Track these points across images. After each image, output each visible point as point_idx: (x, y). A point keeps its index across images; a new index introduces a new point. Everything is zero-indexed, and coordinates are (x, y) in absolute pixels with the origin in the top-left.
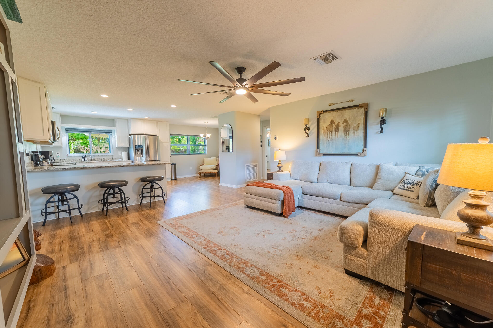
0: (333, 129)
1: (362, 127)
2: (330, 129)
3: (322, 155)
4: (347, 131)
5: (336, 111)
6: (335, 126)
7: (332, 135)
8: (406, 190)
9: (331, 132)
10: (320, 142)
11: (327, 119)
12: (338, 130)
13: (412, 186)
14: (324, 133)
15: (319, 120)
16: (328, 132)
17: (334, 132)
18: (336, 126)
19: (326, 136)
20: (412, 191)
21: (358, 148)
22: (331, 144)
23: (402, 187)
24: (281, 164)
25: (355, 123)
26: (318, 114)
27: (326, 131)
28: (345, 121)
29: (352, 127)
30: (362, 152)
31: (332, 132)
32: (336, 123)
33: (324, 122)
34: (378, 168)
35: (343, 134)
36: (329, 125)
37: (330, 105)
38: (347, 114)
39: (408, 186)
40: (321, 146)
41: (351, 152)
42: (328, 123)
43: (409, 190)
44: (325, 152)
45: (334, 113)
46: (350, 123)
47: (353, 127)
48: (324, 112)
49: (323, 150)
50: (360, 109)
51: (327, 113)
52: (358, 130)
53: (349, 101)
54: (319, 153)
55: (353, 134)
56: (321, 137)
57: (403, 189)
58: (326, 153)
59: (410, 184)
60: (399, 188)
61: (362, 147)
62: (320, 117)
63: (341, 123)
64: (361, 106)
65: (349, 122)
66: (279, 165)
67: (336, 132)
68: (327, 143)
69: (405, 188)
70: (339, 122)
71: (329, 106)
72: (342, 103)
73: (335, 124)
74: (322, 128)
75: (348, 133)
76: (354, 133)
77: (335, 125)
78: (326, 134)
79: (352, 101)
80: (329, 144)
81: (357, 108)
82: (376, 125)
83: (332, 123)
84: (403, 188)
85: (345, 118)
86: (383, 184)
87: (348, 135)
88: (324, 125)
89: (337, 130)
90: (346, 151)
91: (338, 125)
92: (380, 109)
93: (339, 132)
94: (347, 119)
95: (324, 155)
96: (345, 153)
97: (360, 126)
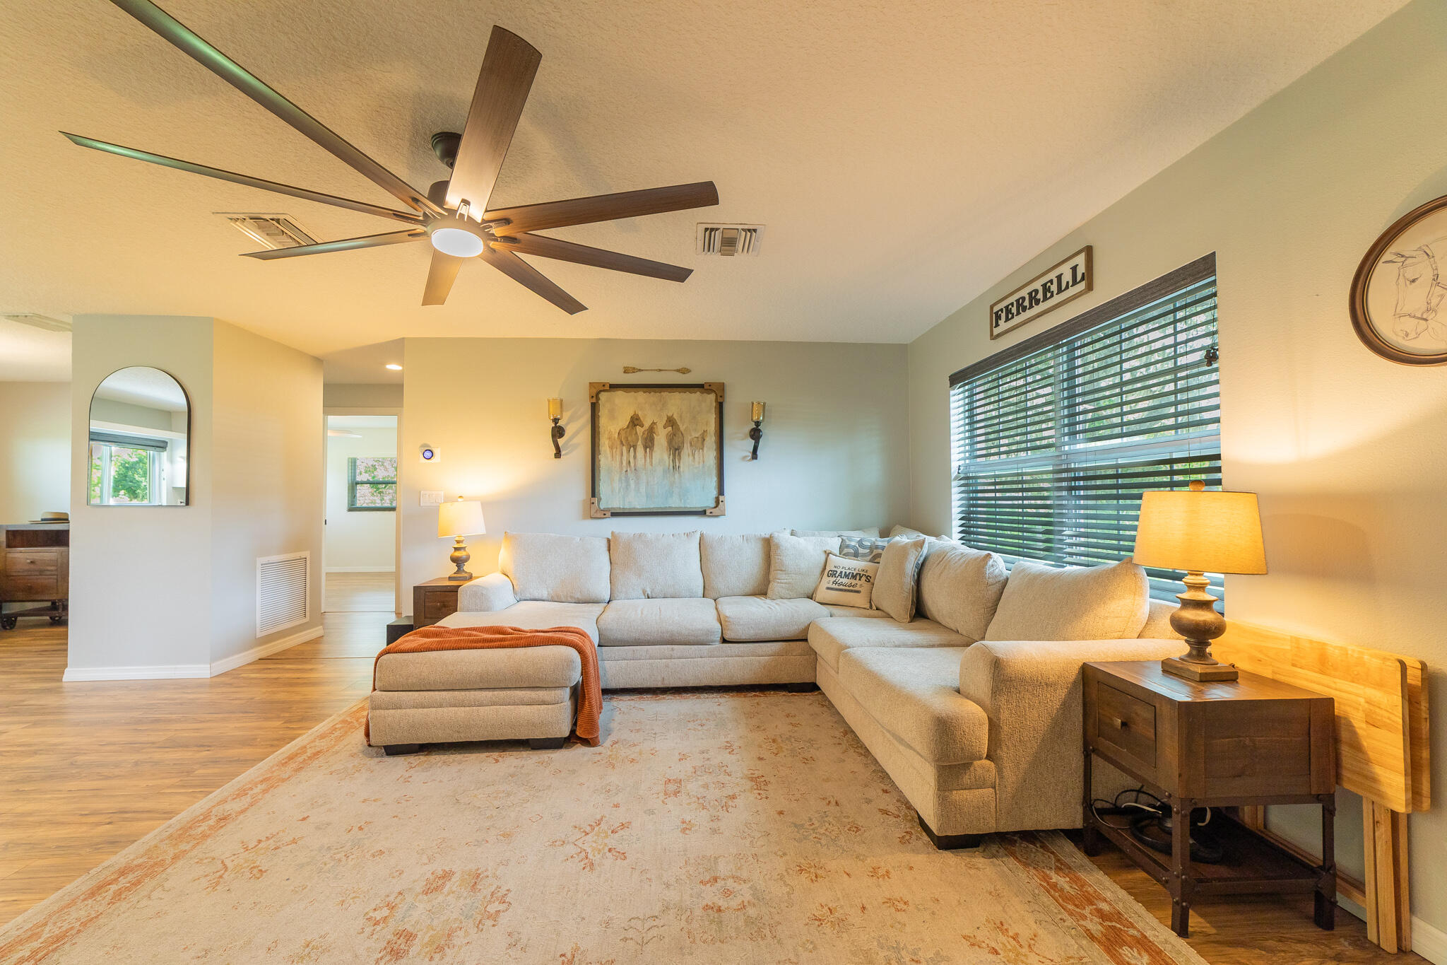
0: (638, 440)
1: (711, 440)
2: (629, 439)
3: (608, 514)
4: (675, 449)
5: (645, 389)
6: (643, 434)
7: (635, 457)
8: (845, 590)
9: (632, 449)
10: (599, 476)
11: (619, 410)
12: (653, 445)
13: (854, 582)
14: (611, 448)
15: (594, 408)
16: (624, 448)
17: (640, 449)
18: (646, 433)
19: (618, 458)
20: (858, 592)
21: (703, 496)
22: (632, 483)
23: (834, 586)
24: (464, 548)
25: (695, 430)
26: (595, 391)
27: (619, 442)
28: (671, 422)
29: (688, 439)
30: (713, 504)
31: (635, 447)
32: (647, 424)
33: (612, 417)
34: (769, 547)
35: (666, 457)
36: (628, 427)
37: (626, 371)
38: (676, 404)
39: (845, 580)
40: (603, 488)
41: (688, 506)
42: (624, 421)
43: (852, 591)
44: (617, 504)
45: (641, 396)
46: (682, 428)
47: (690, 438)
48: (614, 387)
49: (611, 496)
50: (705, 394)
51: (620, 394)
52: (702, 449)
53: (678, 371)
54: (594, 505)
55: (691, 458)
56: (604, 460)
57: (837, 590)
58: (620, 508)
59: (846, 576)
60: (828, 588)
61: (714, 493)
62: (600, 402)
63: (660, 426)
64: (709, 388)
65: (681, 426)
66: (458, 554)
67: (648, 449)
68: (620, 480)
69: (841, 587)
70: (654, 423)
71: (625, 372)
72: (660, 370)
73: (642, 426)
74: (606, 436)
75: (679, 454)
76: (693, 455)
77: (643, 429)
78: (618, 452)
79: (684, 371)
80: (627, 481)
81: (698, 393)
82: (743, 439)
83: (635, 421)
84: (837, 587)
85: (670, 414)
86: (789, 583)
87: (680, 460)
88: (611, 426)
89: (649, 443)
90: (675, 503)
91: (651, 430)
92: (753, 403)
93: (656, 448)
94: (675, 417)
95: (615, 514)
96: (671, 508)
97: (707, 439)
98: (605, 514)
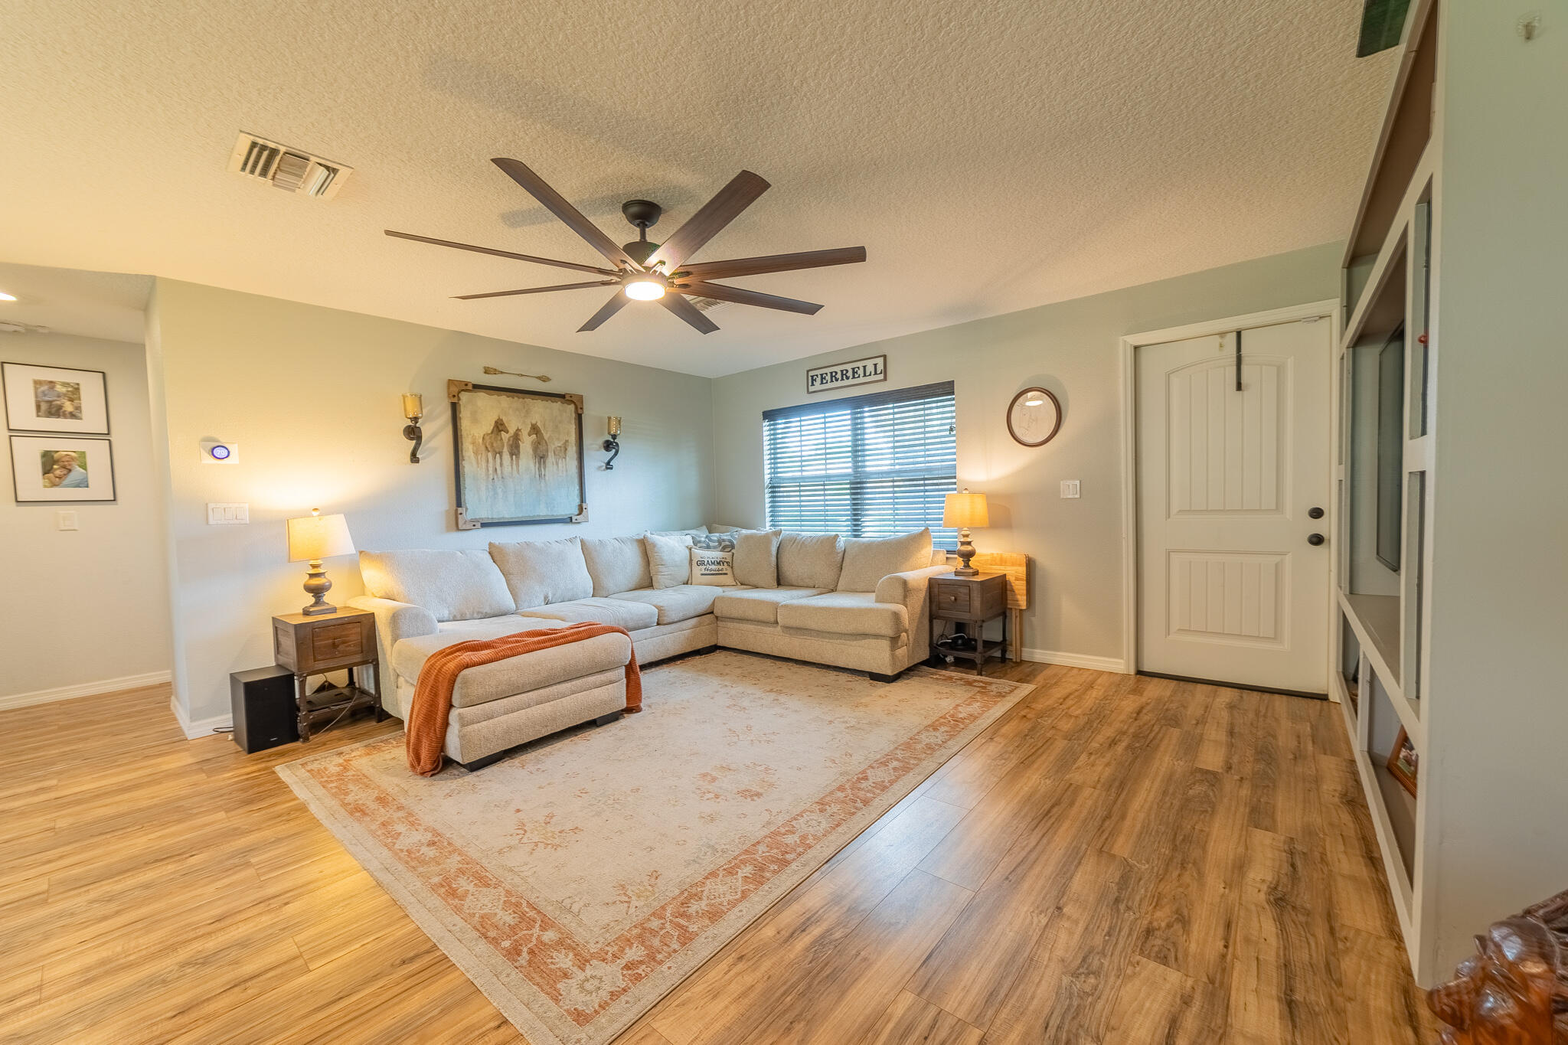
0: (503, 446)
1: (572, 450)
2: (495, 445)
3: (478, 525)
4: (541, 457)
5: (508, 394)
6: (509, 440)
7: (501, 465)
8: (717, 574)
9: (498, 455)
10: (464, 484)
11: (480, 415)
12: (519, 452)
13: (720, 567)
14: (476, 453)
15: (455, 408)
16: (490, 454)
17: (506, 456)
18: (511, 439)
19: (484, 464)
20: (726, 574)
21: (567, 505)
22: (499, 491)
23: (706, 572)
24: (323, 574)
25: (558, 439)
26: (455, 390)
27: (483, 448)
28: (535, 430)
29: (551, 447)
30: (577, 512)
31: (500, 453)
32: (512, 431)
33: (475, 420)
34: (645, 547)
35: (532, 465)
36: (492, 432)
37: (487, 371)
38: (540, 411)
39: (713, 567)
40: (469, 496)
41: (555, 514)
42: (488, 426)
43: (721, 574)
44: (485, 514)
45: (504, 400)
46: (546, 436)
47: (553, 447)
48: (477, 387)
49: (477, 505)
50: (566, 405)
51: (482, 395)
52: (565, 458)
53: (539, 378)
54: (457, 516)
55: (555, 466)
56: (469, 467)
57: (709, 574)
58: (488, 518)
59: (713, 563)
60: (702, 574)
61: (577, 501)
62: (460, 402)
63: (524, 434)
64: (570, 399)
65: (544, 434)
66: (312, 583)
67: (514, 457)
68: (487, 489)
69: (712, 572)
70: (518, 430)
71: (485, 373)
72: (522, 375)
73: (507, 432)
74: (470, 440)
75: (544, 462)
76: (557, 464)
77: (508, 436)
78: (484, 457)
79: (544, 379)
80: (494, 489)
81: (559, 403)
82: (598, 450)
83: (499, 427)
84: (708, 572)
85: (534, 422)
86: (671, 574)
87: (545, 469)
88: (475, 429)
89: (515, 450)
90: (542, 512)
91: (516, 437)
92: (609, 418)
93: (522, 455)
94: (539, 424)
95: (484, 525)
96: (539, 516)
97: (569, 449)
98: (474, 526)
